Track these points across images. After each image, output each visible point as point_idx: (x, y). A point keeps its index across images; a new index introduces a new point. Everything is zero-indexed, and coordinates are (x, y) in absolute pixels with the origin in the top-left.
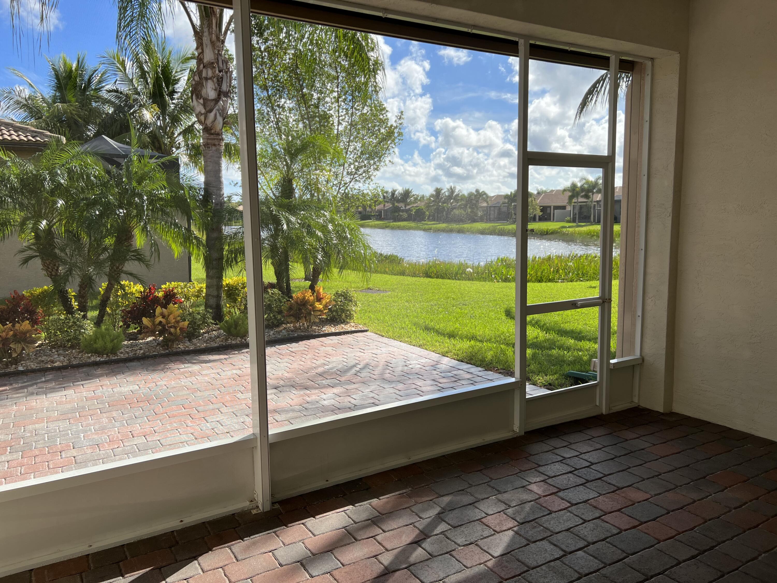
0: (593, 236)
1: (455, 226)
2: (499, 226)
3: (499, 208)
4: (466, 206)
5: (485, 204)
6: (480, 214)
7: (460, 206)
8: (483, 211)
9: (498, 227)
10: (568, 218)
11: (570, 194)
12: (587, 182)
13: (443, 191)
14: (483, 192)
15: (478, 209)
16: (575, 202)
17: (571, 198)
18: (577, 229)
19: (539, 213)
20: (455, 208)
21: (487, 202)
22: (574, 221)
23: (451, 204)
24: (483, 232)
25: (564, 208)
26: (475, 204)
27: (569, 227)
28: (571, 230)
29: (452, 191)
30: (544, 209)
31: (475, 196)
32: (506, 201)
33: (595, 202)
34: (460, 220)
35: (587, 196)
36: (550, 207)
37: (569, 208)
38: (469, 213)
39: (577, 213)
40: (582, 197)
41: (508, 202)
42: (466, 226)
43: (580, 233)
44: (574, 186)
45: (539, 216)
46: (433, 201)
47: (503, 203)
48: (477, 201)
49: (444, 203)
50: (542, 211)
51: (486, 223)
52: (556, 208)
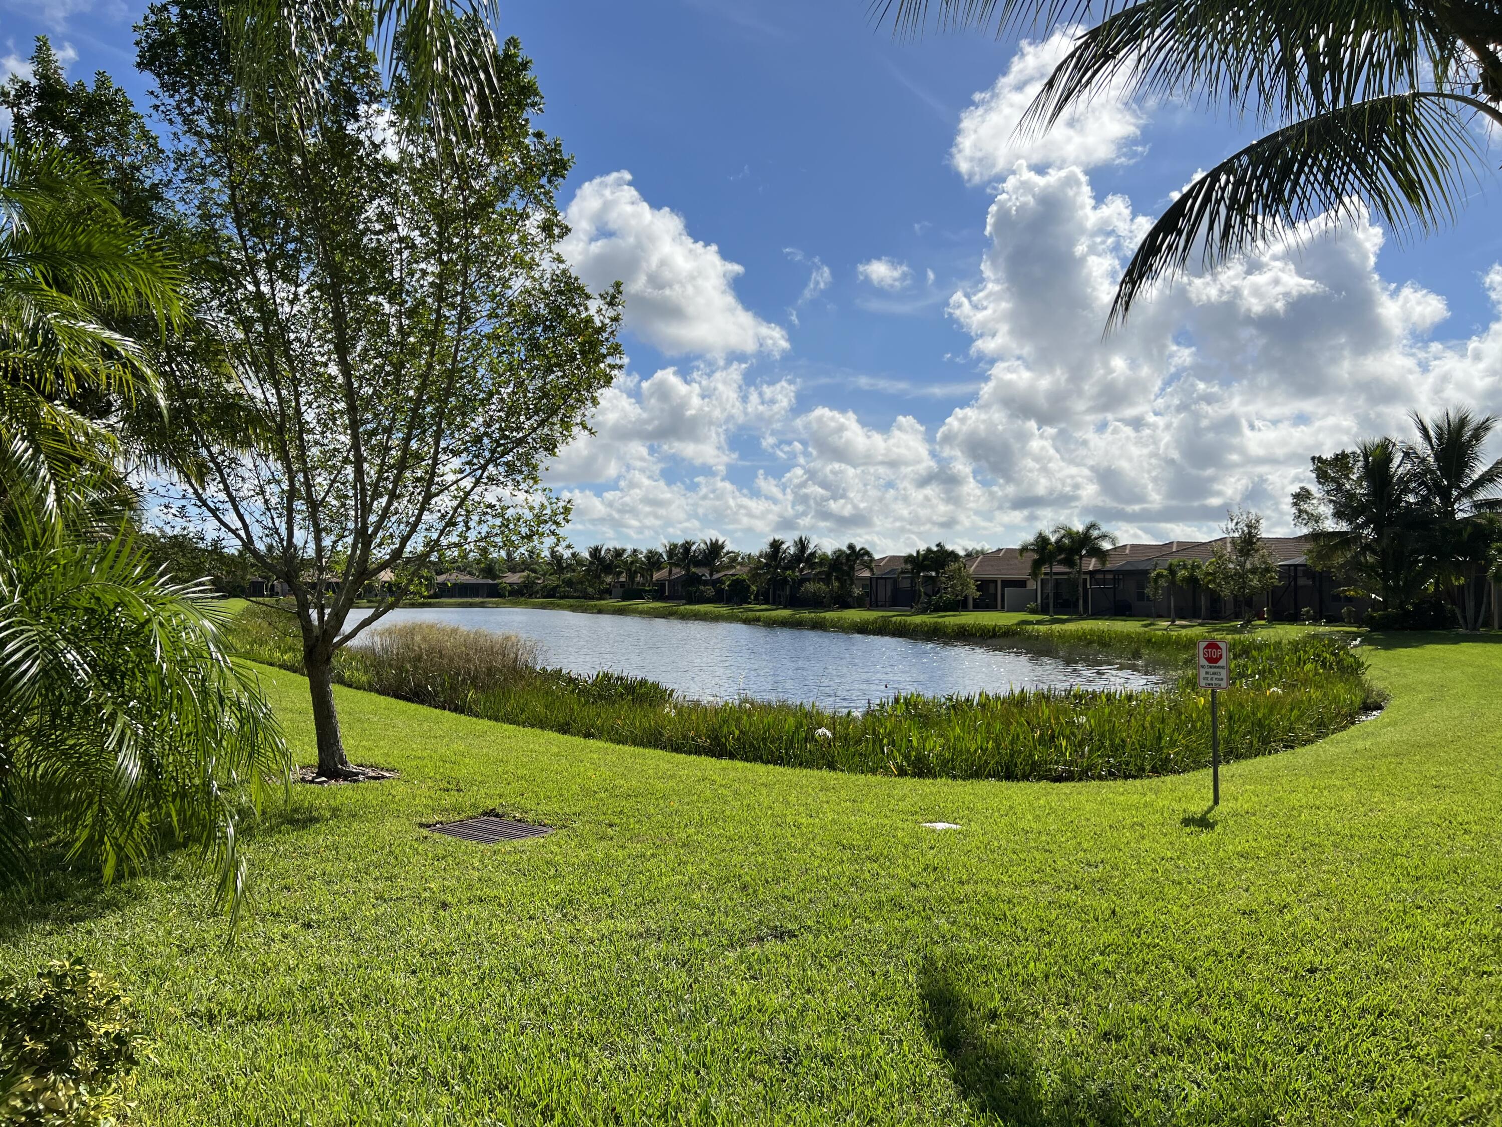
0: (1090, 642)
1: (806, 615)
2: (896, 617)
3: (895, 581)
4: (829, 575)
5: (867, 574)
6: (857, 591)
7: (816, 575)
8: (864, 587)
9: (894, 619)
10: (1032, 605)
11: (1036, 556)
12: (1069, 534)
13: (784, 546)
14: (862, 549)
15: (852, 583)
16: (1046, 574)
17: (1037, 564)
18: (1056, 627)
19: (972, 591)
20: (809, 580)
21: (872, 570)
22: (1044, 610)
23: (802, 570)
24: (863, 629)
25: (1022, 584)
26: (848, 574)
27: (1039, 622)
28: (1042, 628)
29: (802, 545)
30: (984, 585)
31: (848, 556)
32: (909, 567)
33: (1085, 573)
34: (816, 603)
35: (1069, 562)
36: (995, 582)
37: (1032, 585)
38: (836, 589)
39: (1051, 595)
40: (1060, 562)
41: (913, 569)
42: (829, 615)
43: (1062, 636)
44: (1042, 540)
45: (974, 600)
46: (766, 565)
47: (903, 572)
48: (852, 568)
49: (785, 568)
50: (979, 588)
51: (869, 610)
52: (1007, 583)
